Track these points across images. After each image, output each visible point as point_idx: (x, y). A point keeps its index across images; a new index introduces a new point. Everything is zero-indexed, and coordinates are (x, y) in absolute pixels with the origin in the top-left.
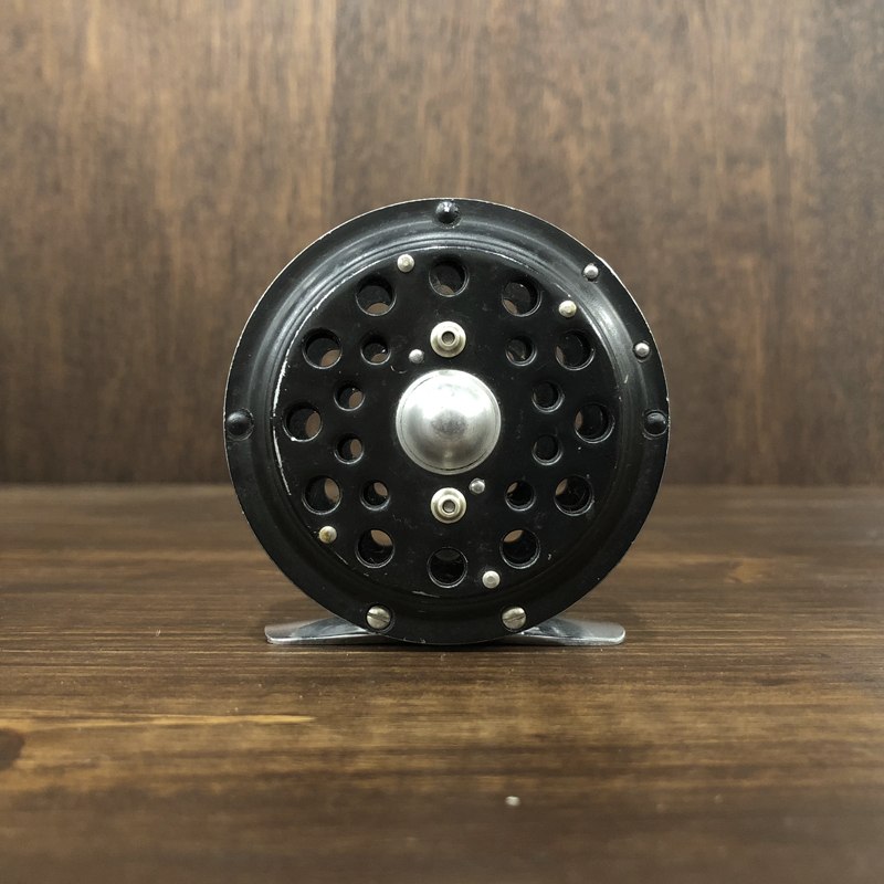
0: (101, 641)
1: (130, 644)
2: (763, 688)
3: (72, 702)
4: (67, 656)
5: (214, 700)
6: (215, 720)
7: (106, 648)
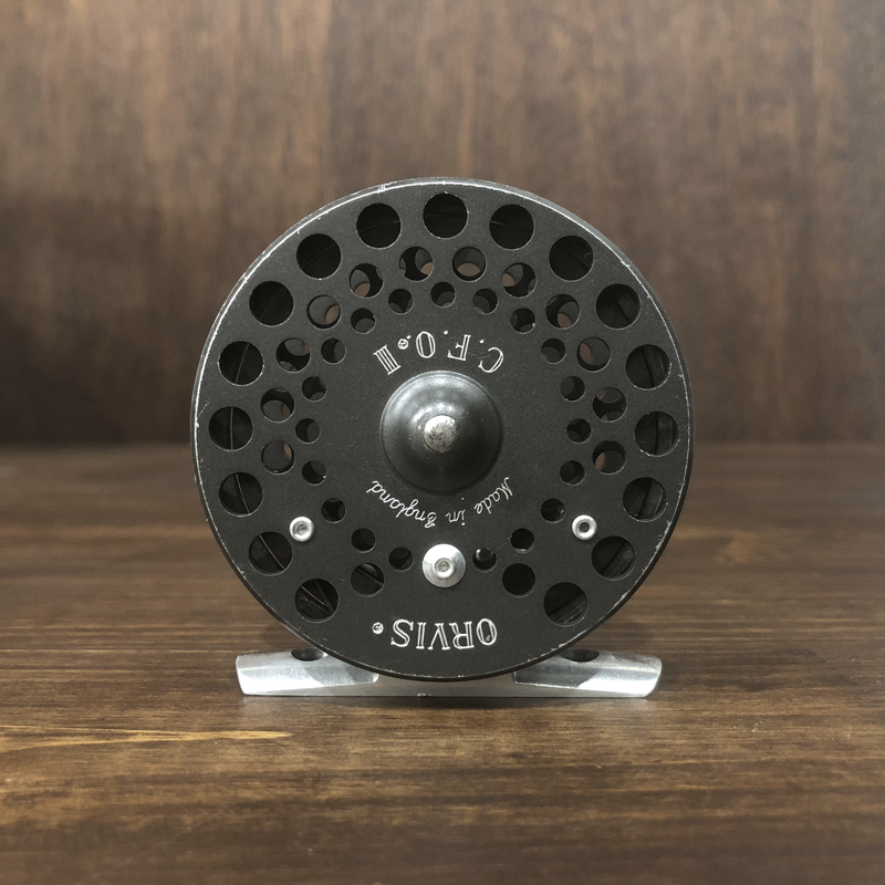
0: (83, 637)
1: (112, 641)
2: (746, 694)
3: (49, 715)
4: (48, 656)
5: (192, 712)
6: (190, 737)
7: (89, 646)
